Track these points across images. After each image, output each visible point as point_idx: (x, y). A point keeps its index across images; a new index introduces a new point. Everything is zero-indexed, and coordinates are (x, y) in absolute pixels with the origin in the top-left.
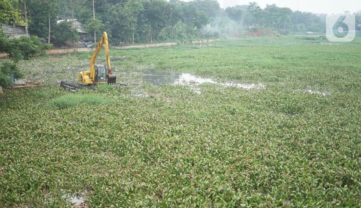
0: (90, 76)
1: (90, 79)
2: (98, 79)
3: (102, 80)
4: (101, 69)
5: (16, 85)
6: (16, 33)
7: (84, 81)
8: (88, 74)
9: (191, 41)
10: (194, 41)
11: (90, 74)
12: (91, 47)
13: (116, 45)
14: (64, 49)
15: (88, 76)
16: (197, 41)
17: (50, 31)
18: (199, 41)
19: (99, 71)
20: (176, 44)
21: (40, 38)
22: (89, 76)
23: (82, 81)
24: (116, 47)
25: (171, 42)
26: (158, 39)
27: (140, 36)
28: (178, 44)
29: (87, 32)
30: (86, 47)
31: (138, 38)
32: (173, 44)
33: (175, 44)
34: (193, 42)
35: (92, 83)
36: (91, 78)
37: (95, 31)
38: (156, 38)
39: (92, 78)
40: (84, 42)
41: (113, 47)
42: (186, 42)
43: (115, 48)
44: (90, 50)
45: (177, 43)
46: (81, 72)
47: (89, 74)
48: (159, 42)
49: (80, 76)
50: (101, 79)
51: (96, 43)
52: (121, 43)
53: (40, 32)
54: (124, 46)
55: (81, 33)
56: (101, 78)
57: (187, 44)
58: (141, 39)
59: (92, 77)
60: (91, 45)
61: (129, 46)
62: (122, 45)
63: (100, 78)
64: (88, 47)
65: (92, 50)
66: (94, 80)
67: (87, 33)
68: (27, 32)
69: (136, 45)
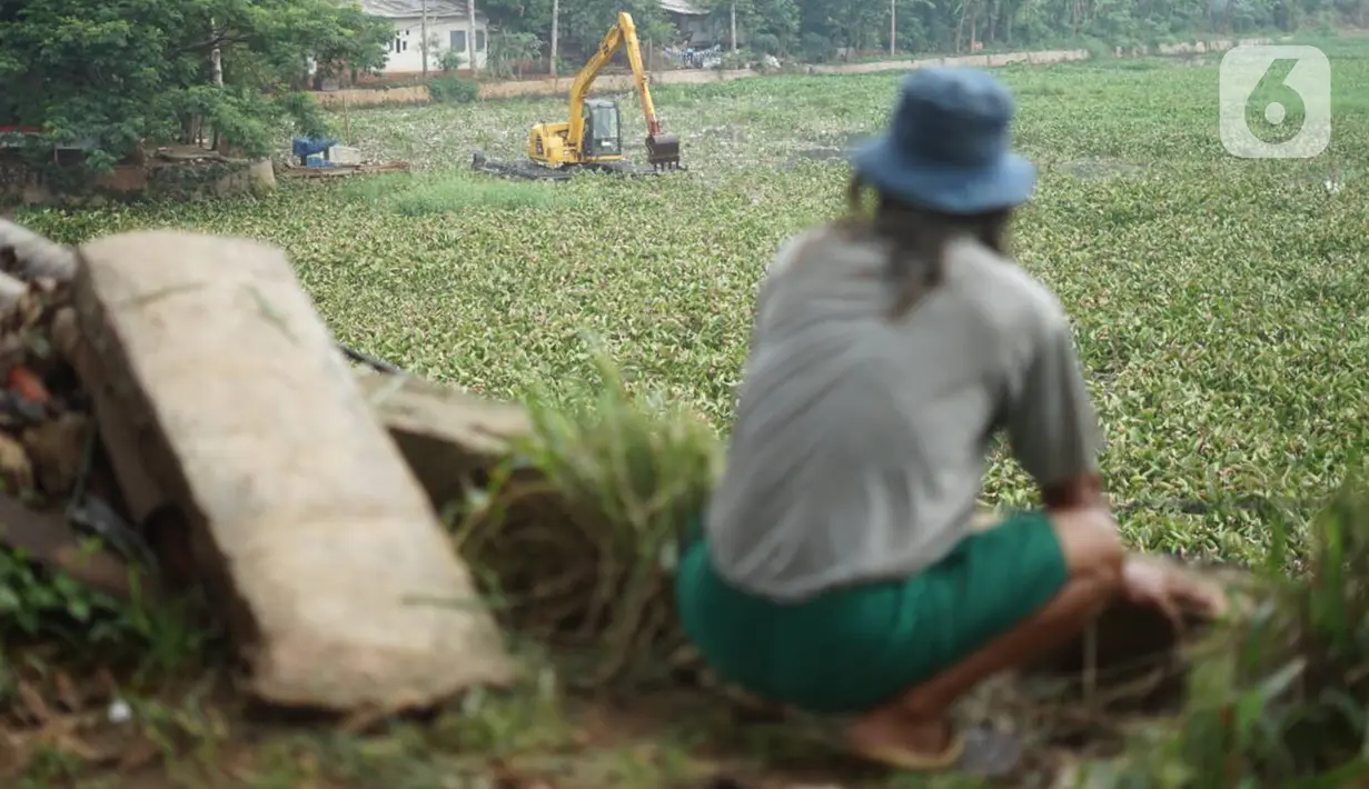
0: (569, 137)
1: (567, 148)
2: (594, 147)
3: (606, 151)
4: (601, 114)
5: (333, 166)
6: (429, 18)
7: (549, 154)
8: (559, 133)
9: (1154, 45)
10: (1170, 44)
11: (567, 131)
12: (715, 68)
13: (819, 61)
14: (612, 73)
15: (561, 139)
16: (1186, 46)
17: (556, 8)
18: (1193, 43)
19: (596, 120)
20: (1086, 54)
21: (519, 34)
22: (565, 138)
23: (542, 153)
24: (819, 68)
25: (1063, 47)
26: (1009, 35)
27: (926, 24)
28: (1093, 57)
29: (707, 12)
30: (698, 65)
31: (918, 31)
32: (1070, 55)
33: (1080, 54)
34: (1164, 48)
35: (572, 160)
36: (570, 145)
37: (733, 8)
38: (1000, 35)
39: (574, 145)
40: (690, 50)
41: (807, 68)
42: (1131, 48)
43: (811, 71)
44: (712, 77)
45: (1090, 52)
46: (538, 126)
47: (562, 133)
48: (1011, 49)
49: (535, 138)
50: (603, 148)
51: (737, 52)
52: (842, 51)
53: (522, 14)
54: (852, 62)
55: (681, 14)
56: (604, 144)
57: (1135, 53)
58: (930, 36)
59: (572, 142)
60: (717, 61)
61: (871, 64)
62: (844, 60)
63: (599, 141)
64: (706, 69)
65: (721, 78)
66: (579, 150)
67: (704, 16)
68: (472, 13)
69: (903, 60)
